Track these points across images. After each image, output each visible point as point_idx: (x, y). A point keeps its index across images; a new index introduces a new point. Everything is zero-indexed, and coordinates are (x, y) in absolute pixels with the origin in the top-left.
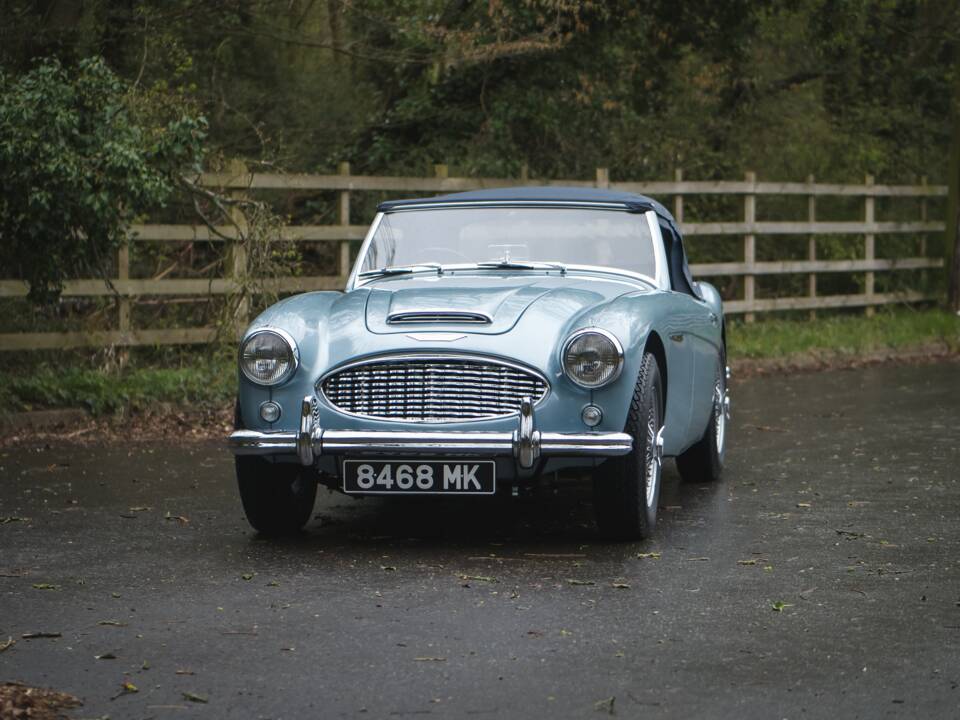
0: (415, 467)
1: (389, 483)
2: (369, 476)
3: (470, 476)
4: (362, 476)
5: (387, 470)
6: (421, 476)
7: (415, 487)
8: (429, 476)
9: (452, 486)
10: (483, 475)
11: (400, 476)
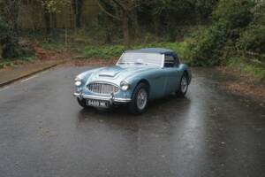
0: (96, 102)
4: (89, 102)
7: (96, 105)
9: (102, 106)
10: (106, 104)
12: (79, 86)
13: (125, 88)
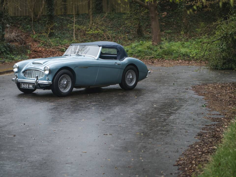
0: (27, 84)
1: (24, 87)
2: (23, 85)
3: (32, 86)
4: (22, 85)
5: (24, 85)
6: (27, 86)
7: (27, 87)
8: (28, 86)
9: (30, 87)
10: (33, 86)
11: (25, 86)
12: (17, 72)
13: (47, 72)
